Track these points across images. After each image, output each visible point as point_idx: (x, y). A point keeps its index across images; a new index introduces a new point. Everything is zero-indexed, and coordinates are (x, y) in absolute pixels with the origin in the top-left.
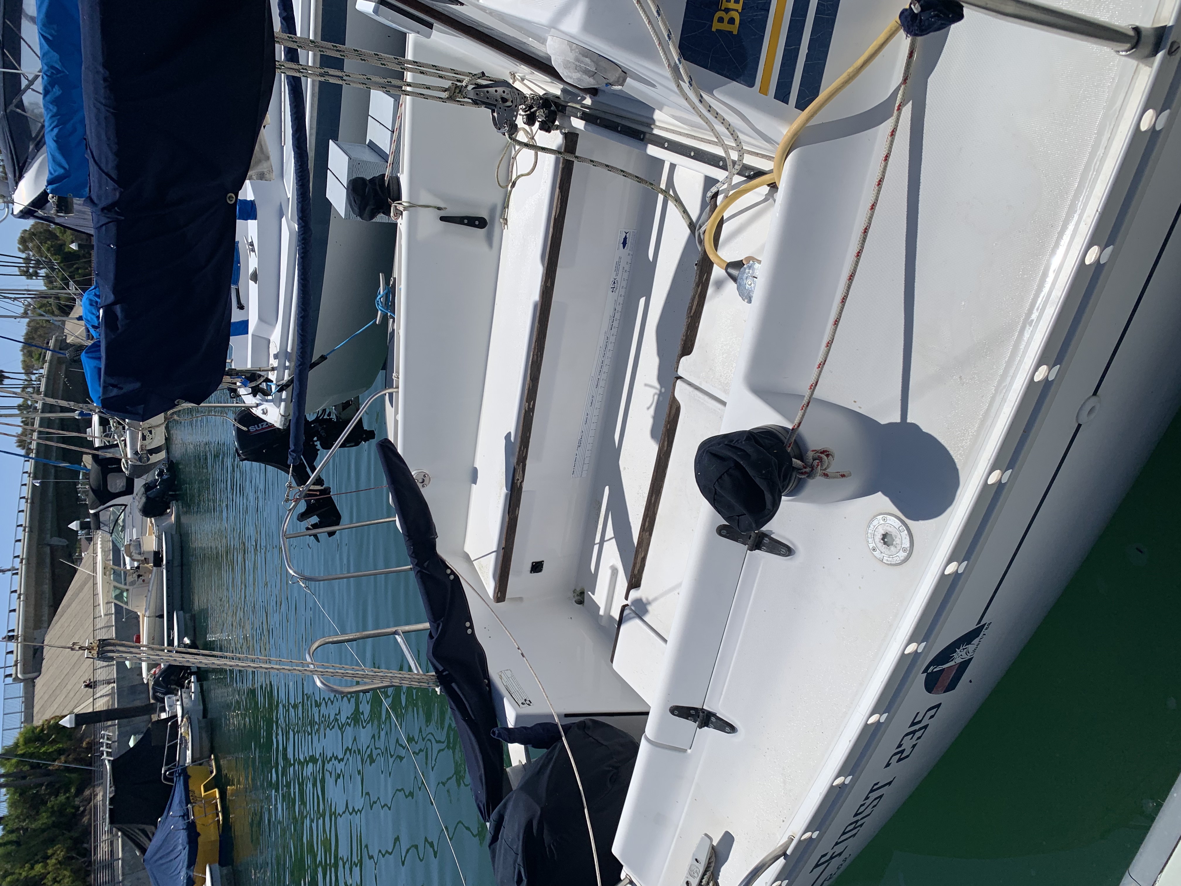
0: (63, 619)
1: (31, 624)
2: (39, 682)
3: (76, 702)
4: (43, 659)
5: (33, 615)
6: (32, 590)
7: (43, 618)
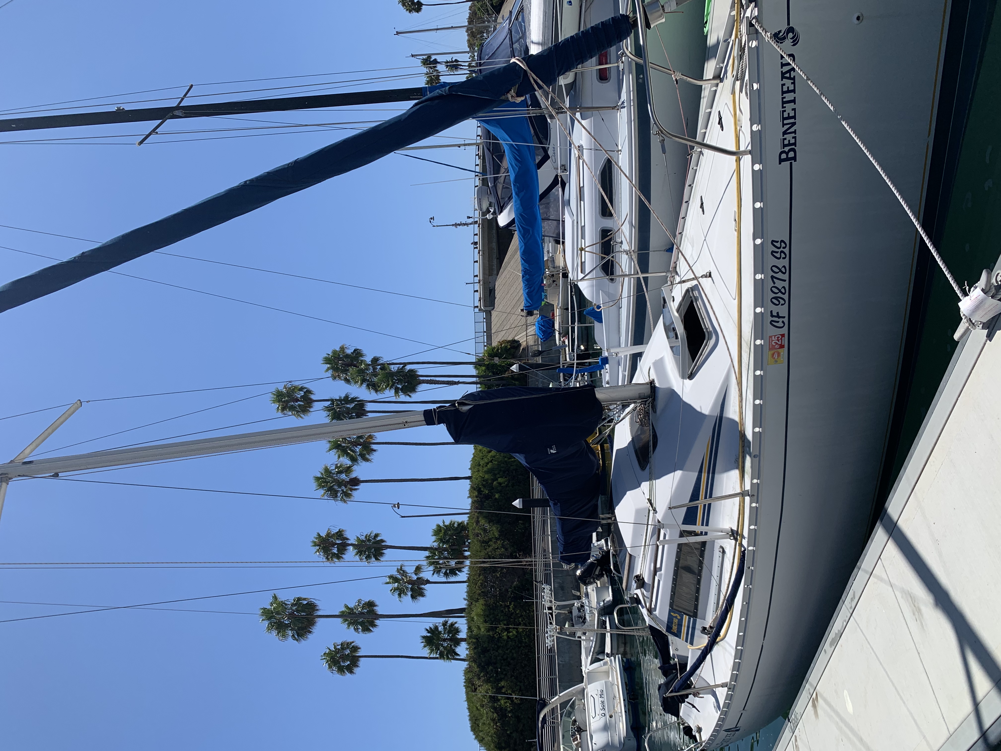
0: (506, 272)
1: (487, 272)
2: (494, 313)
3: (516, 332)
4: (495, 298)
5: (488, 265)
6: (486, 248)
7: (494, 267)
